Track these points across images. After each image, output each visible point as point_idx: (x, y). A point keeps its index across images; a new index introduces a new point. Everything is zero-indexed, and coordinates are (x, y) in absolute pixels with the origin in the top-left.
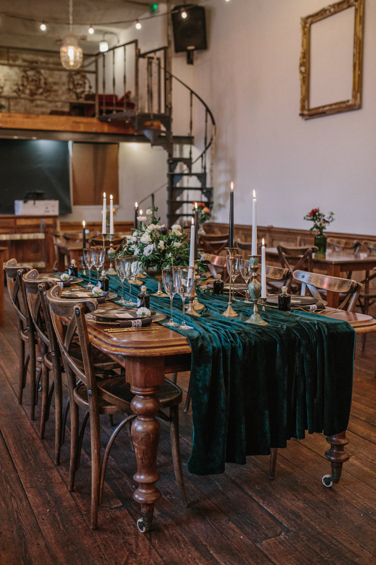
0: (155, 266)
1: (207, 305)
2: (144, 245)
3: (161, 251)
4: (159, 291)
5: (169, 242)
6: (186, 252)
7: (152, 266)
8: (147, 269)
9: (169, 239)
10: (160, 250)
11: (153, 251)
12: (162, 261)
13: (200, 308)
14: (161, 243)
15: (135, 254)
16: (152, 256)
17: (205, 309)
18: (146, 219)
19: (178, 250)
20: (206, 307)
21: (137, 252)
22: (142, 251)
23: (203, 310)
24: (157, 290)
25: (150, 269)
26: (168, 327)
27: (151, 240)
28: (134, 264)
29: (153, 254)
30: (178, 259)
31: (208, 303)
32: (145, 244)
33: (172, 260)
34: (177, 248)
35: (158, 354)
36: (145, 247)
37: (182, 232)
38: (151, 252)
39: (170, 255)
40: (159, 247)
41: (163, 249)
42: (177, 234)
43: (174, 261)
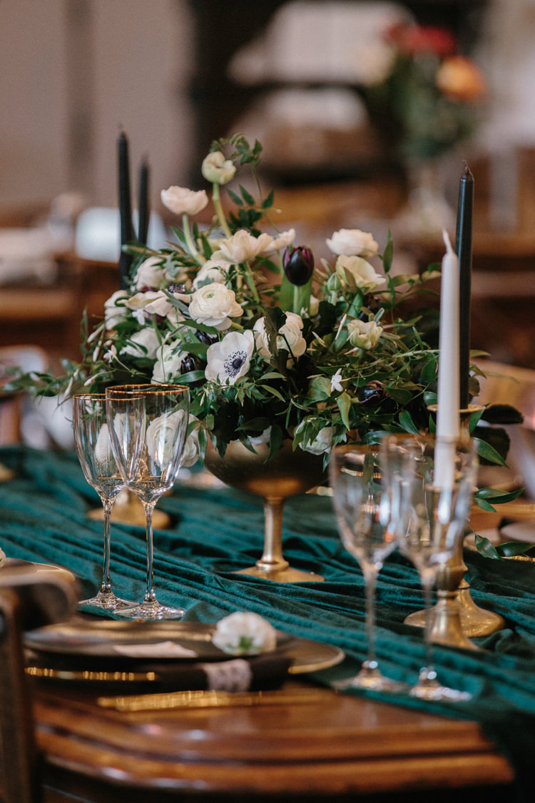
0: (257, 434)
1: (515, 616)
2: (208, 336)
3: (289, 364)
4: (268, 557)
5: (324, 321)
6: (406, 367)
7: (242, 436)
8: (221, 448)
9: (324, 306)
10: (283, 356)
11: (252, 362)
12: (294, 409)
13: (481, 631)
14: (293, 323)
15: (159, 377)
16: (250, 387)
17: (507, 633)
18: (205, 201)
19: (367, 357)
20: (508, 623)
21: (168, 365)
22: (198, 363)
23: (498, 637)
24: (258, 555)
25: (238, 448)
26: (360, 695)
27: (238, 311)
28: (167, 423)
29: (251, 375)
30: (372, 403)
31: (519, 609)
32: (213, 329)
33: (343, 404)
34: (365, 350)
35: (338, 786)
36: (210, 342)
37: (387, 269)
38: (245, 367)
39: (336, 381)
40: (281, 344)
41: (298, 353)
42: (360, 281)
43: (355, 411)
